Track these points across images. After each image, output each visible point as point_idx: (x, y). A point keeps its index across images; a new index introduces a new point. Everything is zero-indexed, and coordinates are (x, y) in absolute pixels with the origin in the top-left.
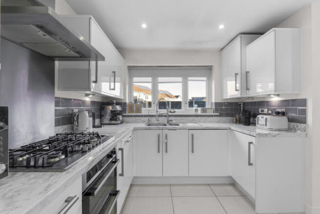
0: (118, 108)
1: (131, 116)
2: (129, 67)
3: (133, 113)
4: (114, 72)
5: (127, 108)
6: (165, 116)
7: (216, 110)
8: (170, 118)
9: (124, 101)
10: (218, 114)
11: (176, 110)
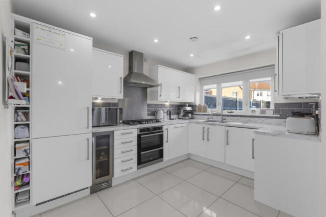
0: (189, 109)
1: (199, 115)
2: (200, 79)
3: (201, 112)
4: (179, 87)
5: (197, 108)
6: (220, 115)
7: (276, 111)
8: (224, 118)
9: (194, 104)
10: (279, 116)
11: (234, 111)
